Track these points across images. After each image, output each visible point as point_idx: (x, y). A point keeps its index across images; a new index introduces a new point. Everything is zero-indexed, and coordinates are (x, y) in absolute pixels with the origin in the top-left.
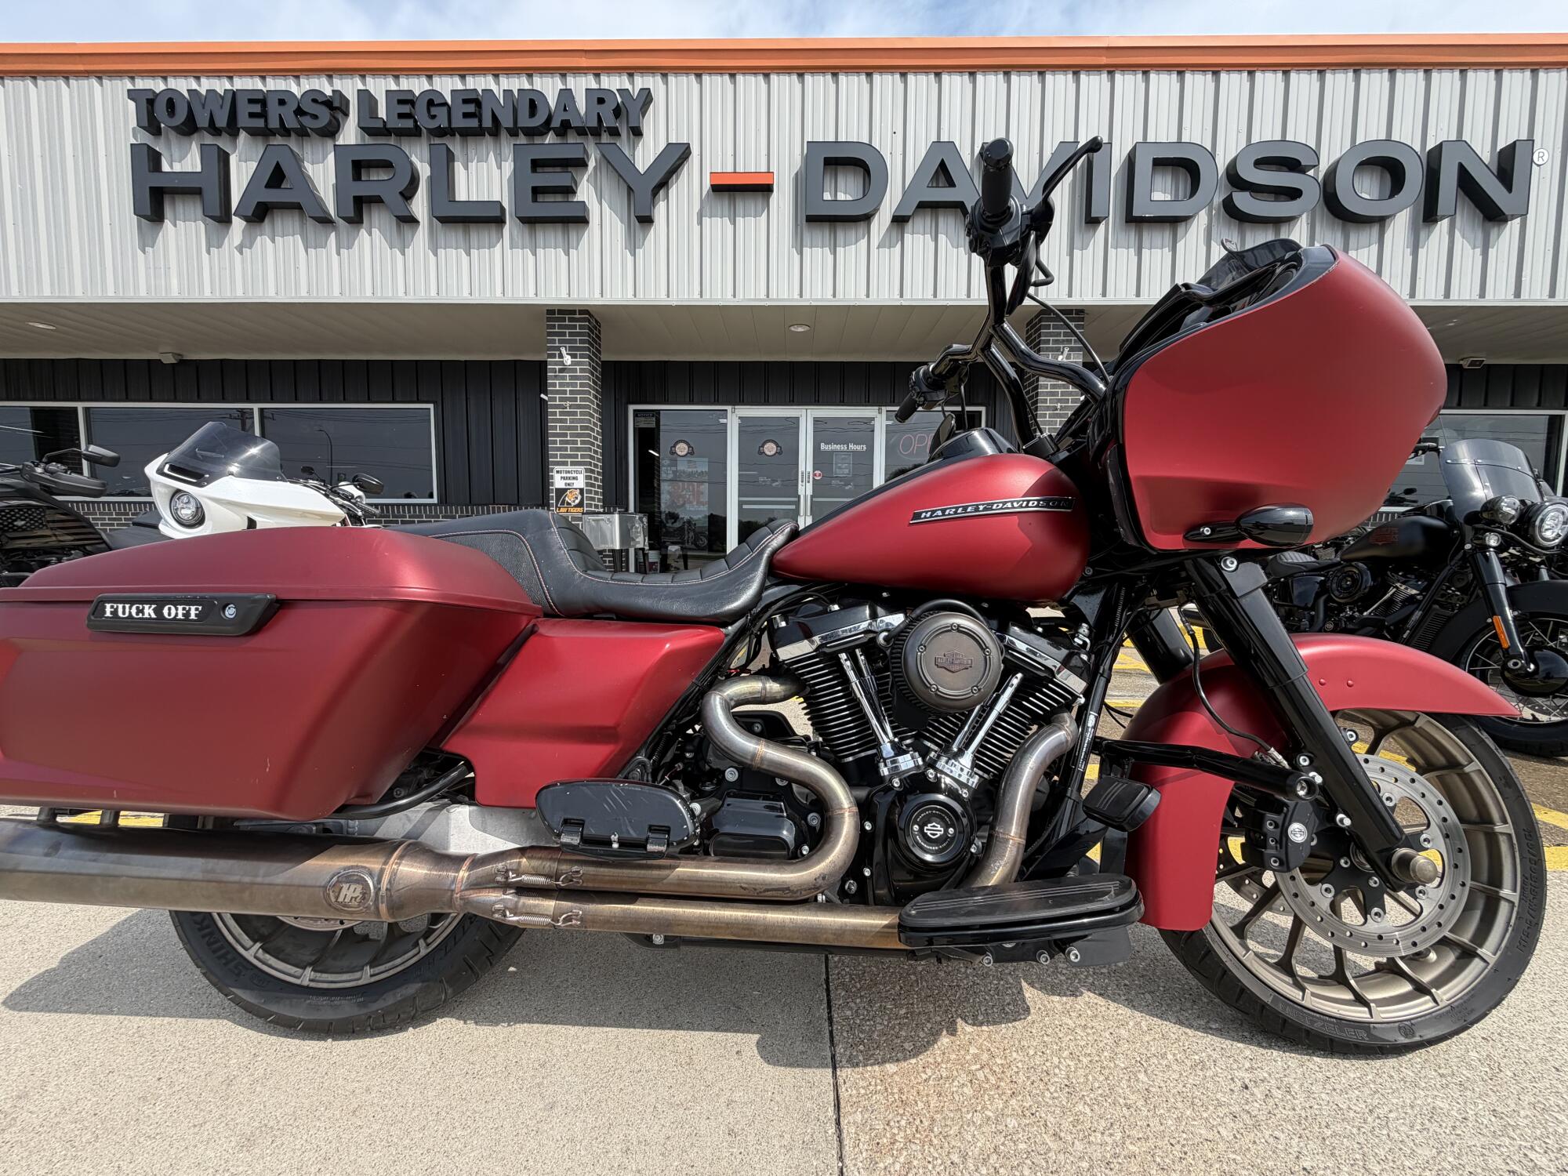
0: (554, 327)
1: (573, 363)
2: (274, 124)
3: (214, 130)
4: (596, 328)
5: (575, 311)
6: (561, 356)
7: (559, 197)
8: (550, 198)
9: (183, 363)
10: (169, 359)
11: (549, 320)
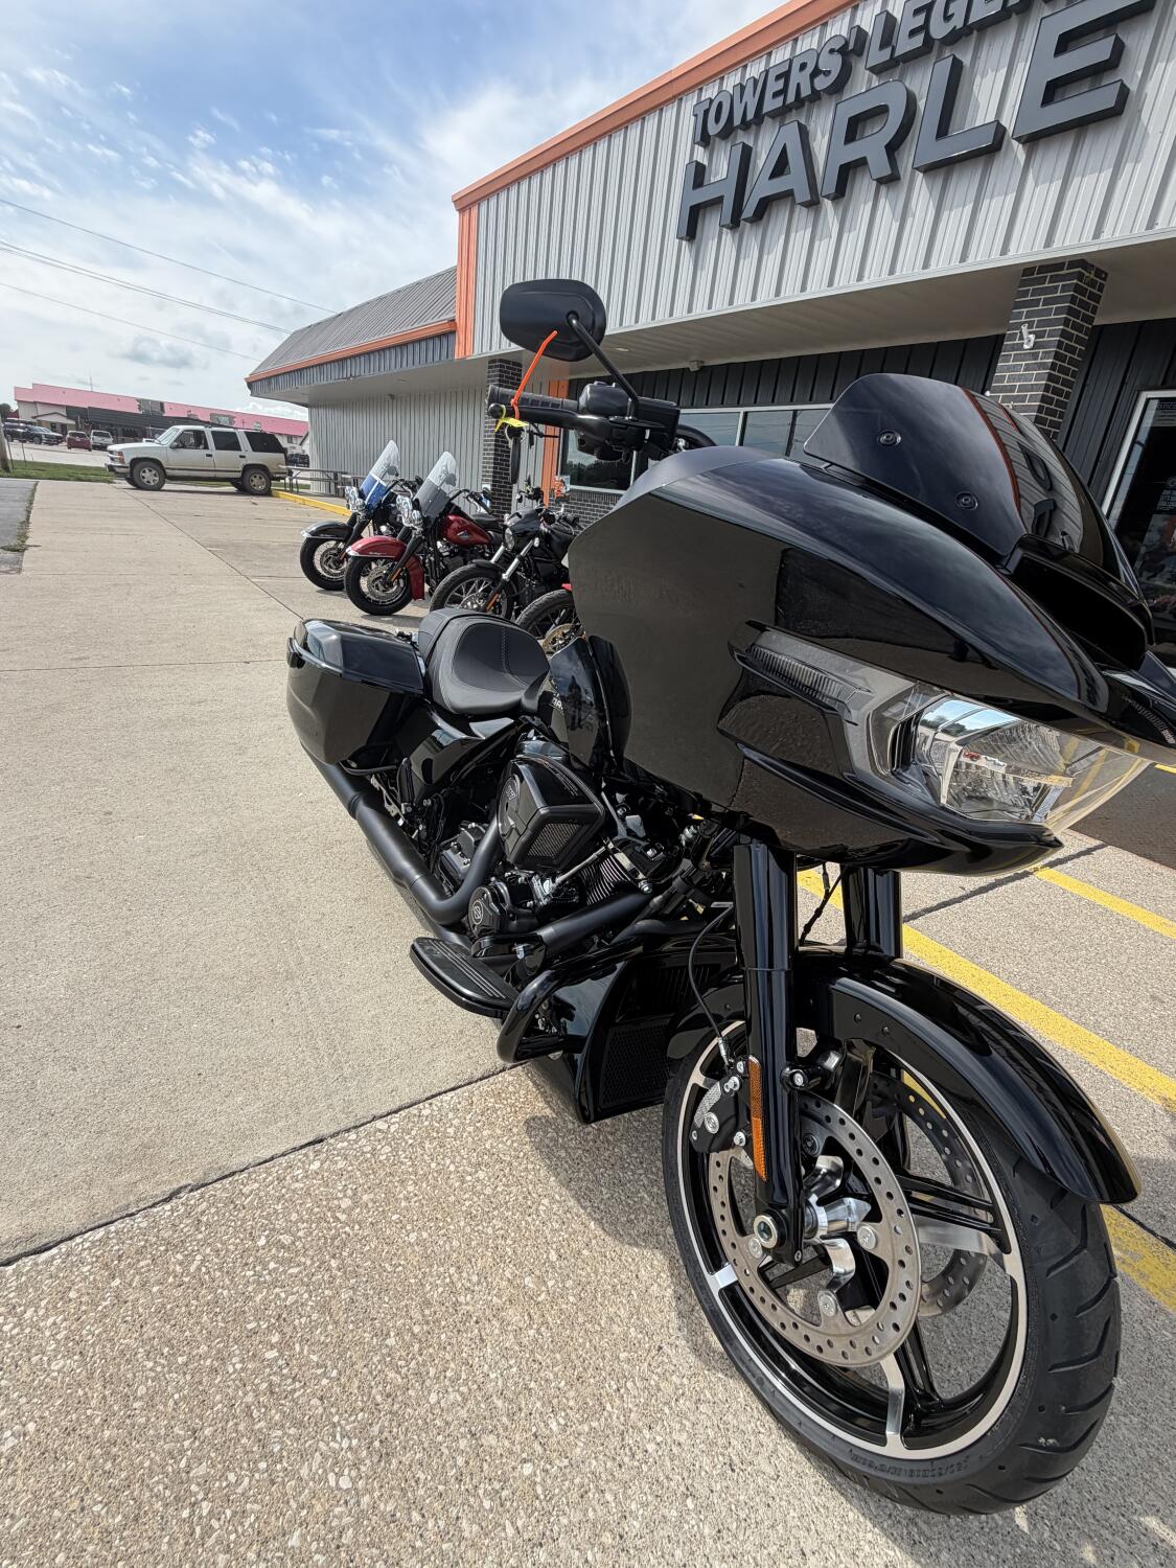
0: (1025, 293)
1: (1036, 345)
2: (791, 98)
3: (746, 125)
4: (1092, 284)
5: (1064, 264)
6: (1021, 338)
7: (1086, 85)
8: (1072, 90)
9: (703, 369)
10: (694, 368)
11: (1023, 283)
